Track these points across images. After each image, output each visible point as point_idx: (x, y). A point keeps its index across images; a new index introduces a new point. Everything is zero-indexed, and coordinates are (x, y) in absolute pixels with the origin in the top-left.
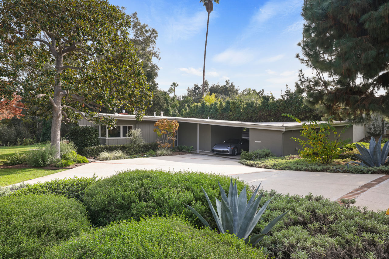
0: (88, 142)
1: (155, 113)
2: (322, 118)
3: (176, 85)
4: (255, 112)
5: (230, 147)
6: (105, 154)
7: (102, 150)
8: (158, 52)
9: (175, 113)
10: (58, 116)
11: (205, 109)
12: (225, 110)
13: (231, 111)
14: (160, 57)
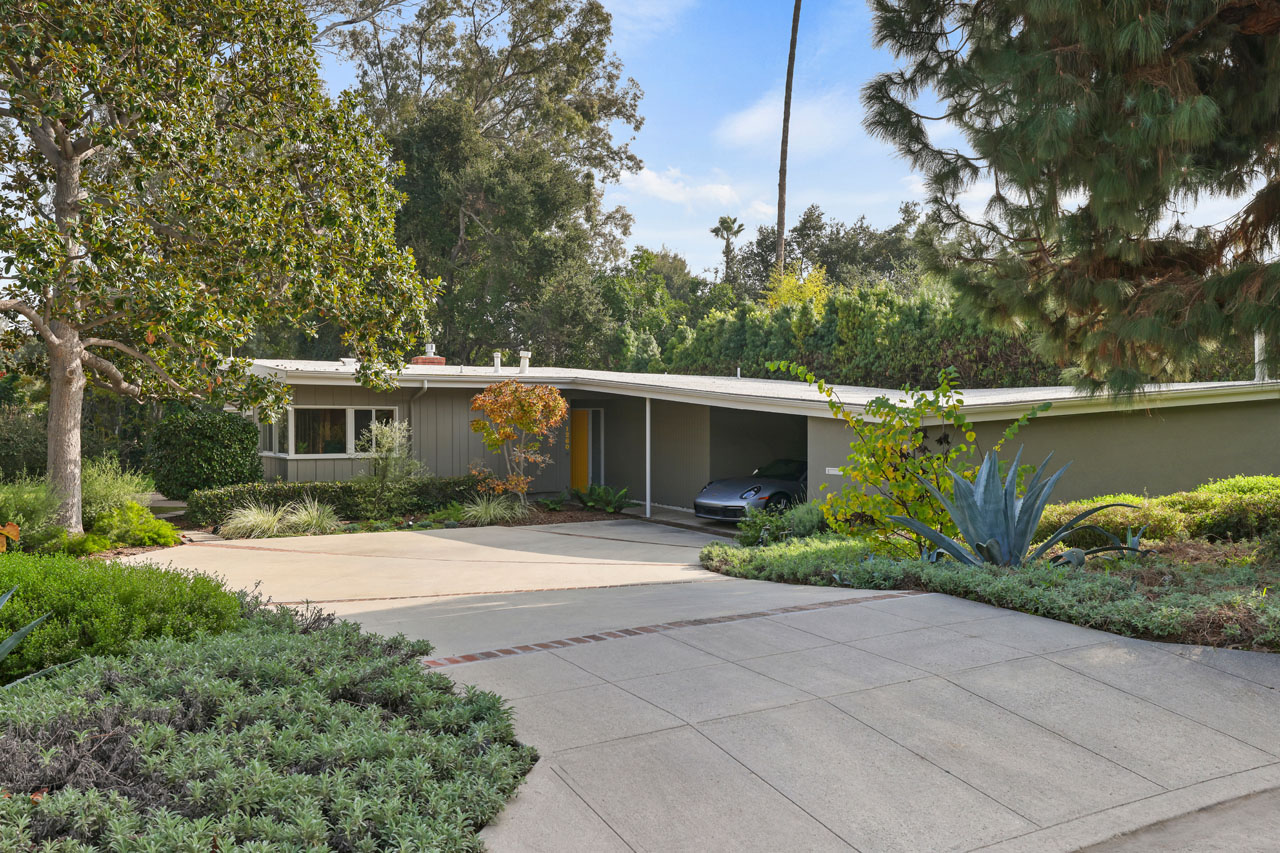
0: (214, 471)
1: (498, 356)
2: (1068, 373)
3: (736, 227)
4: (928, 348)
5: (757, 493)
6: (252, 516)
7: (238, 501)
8: (631, 95)
9: (646, 352)
10: (64, 376)
11: (747, 336)
12: (822, 338)
13: (842, 343)
14: (638, 114)
